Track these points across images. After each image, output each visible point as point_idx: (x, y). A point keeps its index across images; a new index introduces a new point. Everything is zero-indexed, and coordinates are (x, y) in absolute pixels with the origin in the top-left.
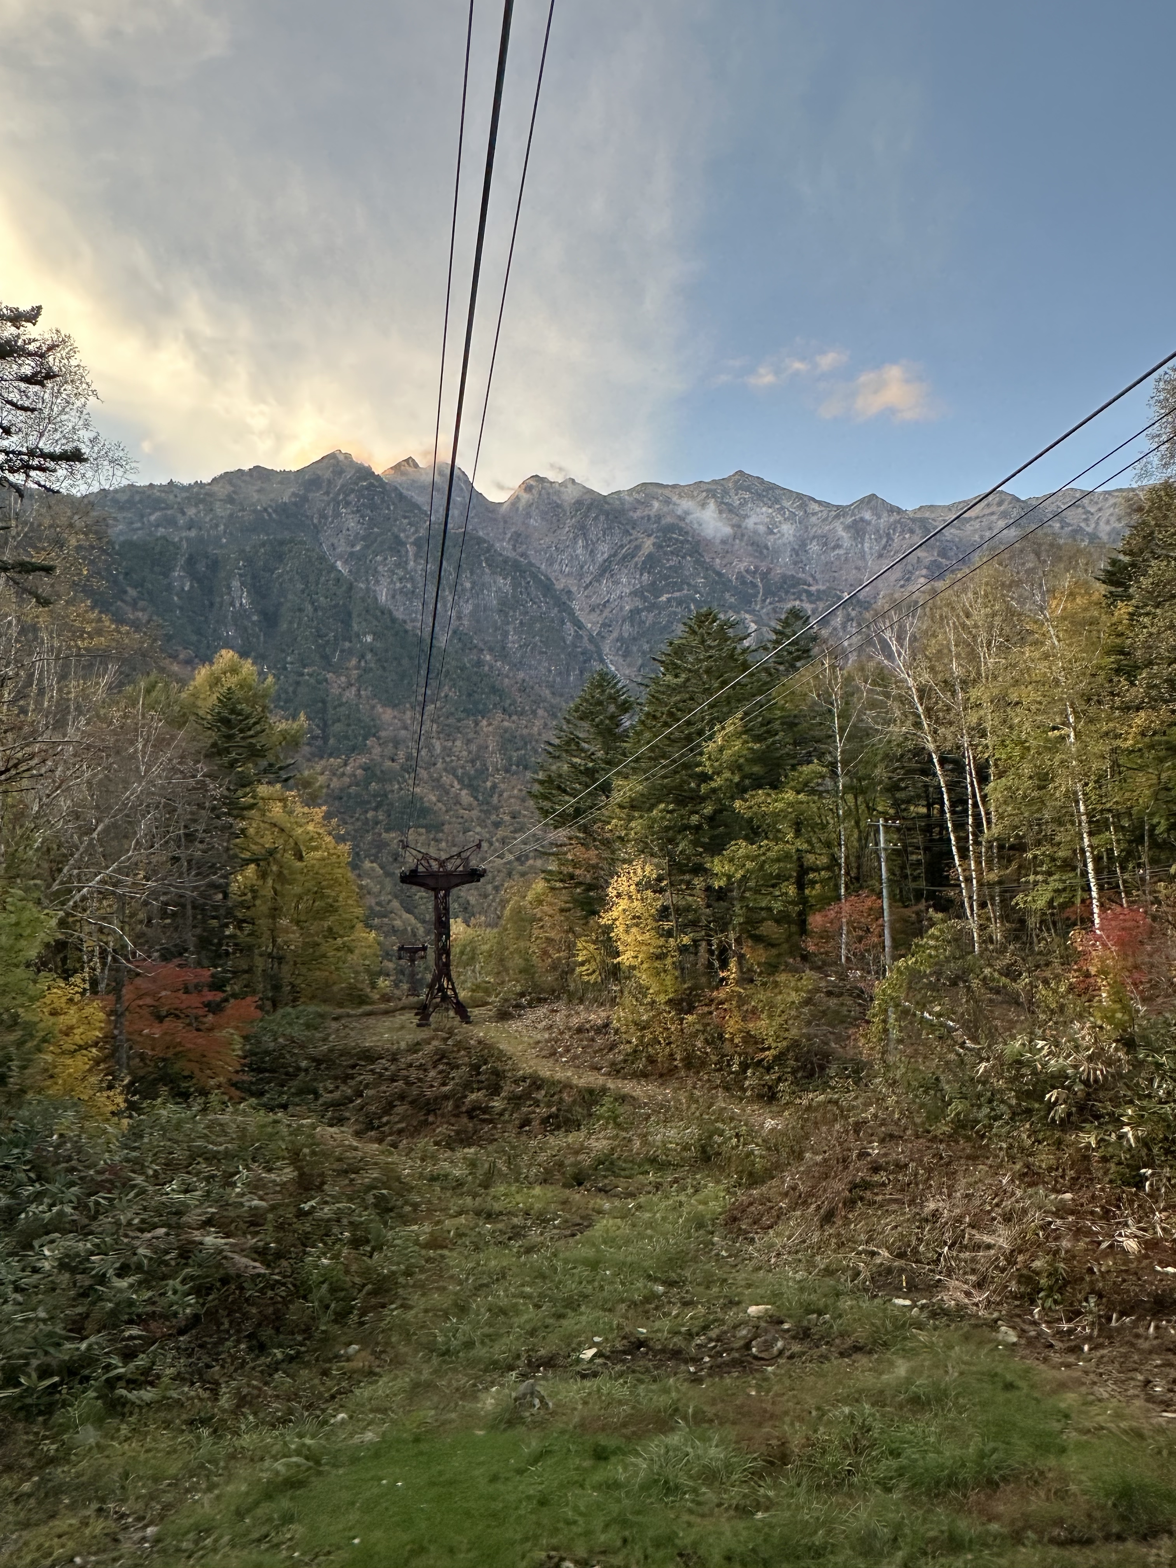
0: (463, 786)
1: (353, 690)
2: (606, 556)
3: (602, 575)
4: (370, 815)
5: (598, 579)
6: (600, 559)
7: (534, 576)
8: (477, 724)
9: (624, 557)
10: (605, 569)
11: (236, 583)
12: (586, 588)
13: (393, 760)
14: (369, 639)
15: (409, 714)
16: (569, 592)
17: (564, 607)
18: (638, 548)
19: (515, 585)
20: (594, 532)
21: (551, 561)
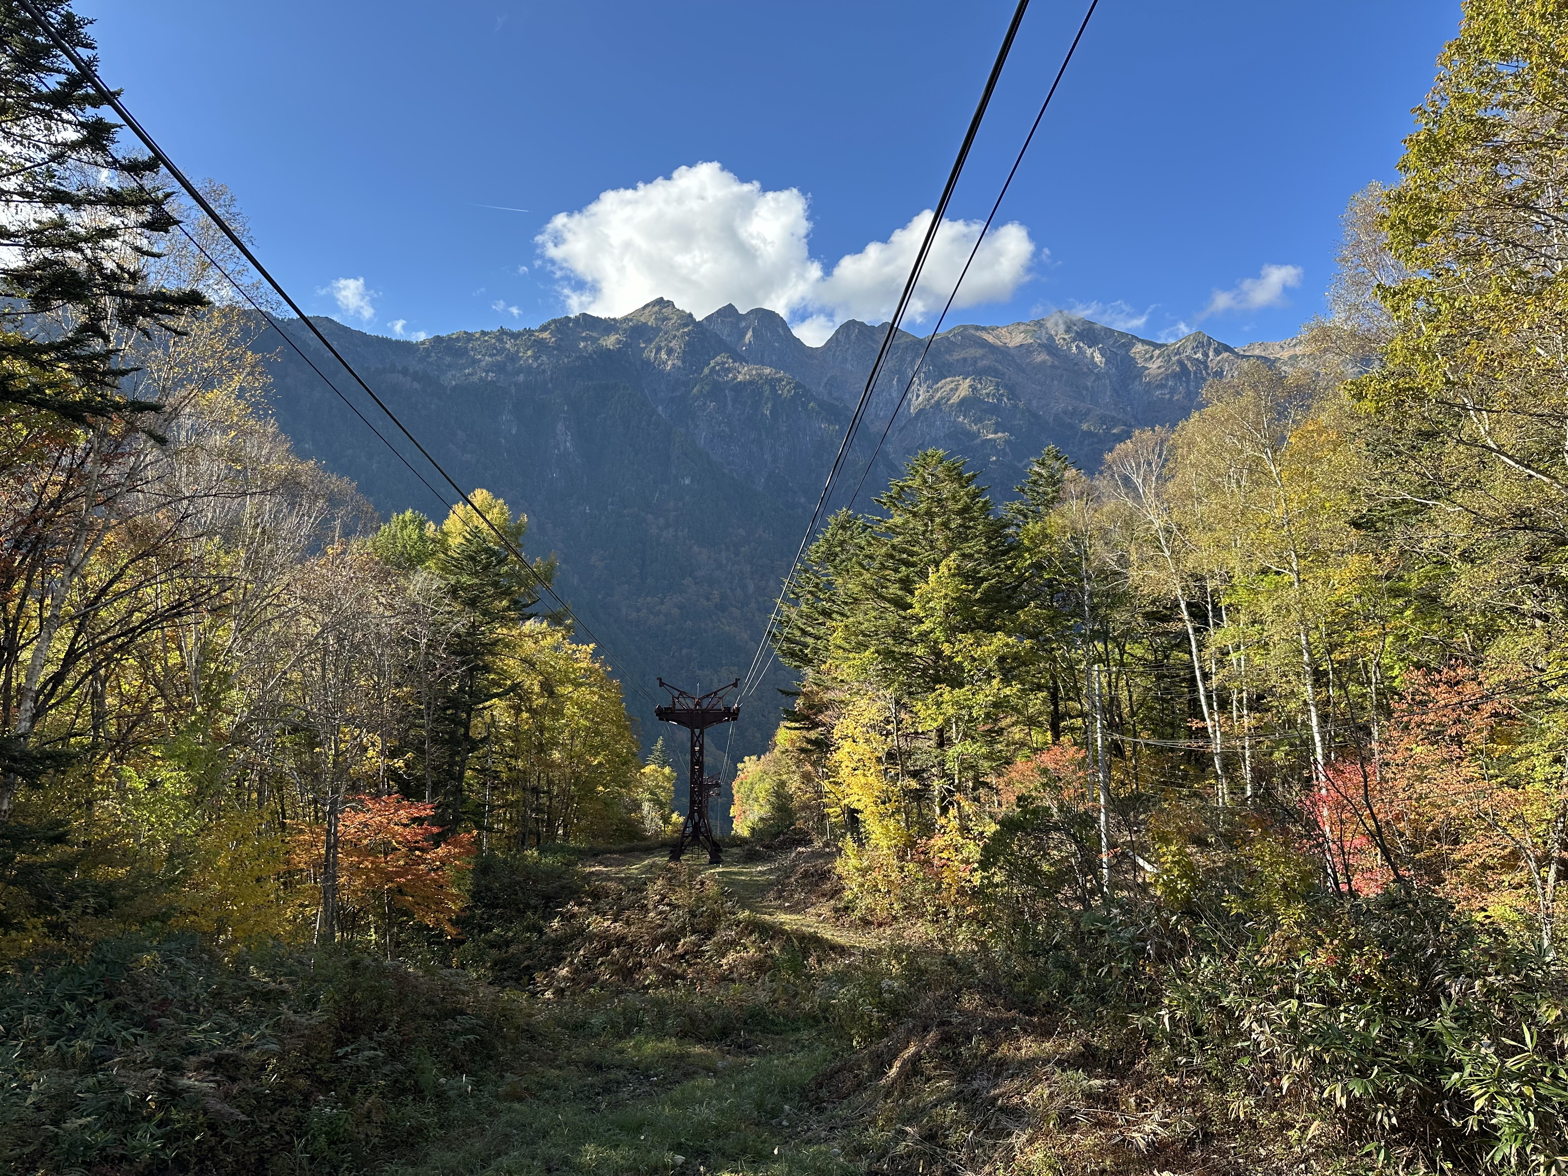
1: (671, 530)
2: (921, 399)
3: (916, 418)
4: (684, 651)
6: (915, 402)
9: (940, 400)
10: (920, 412)
11: (560, 427)
13: (708, 599)
14: (687, 482)
15: (724, 554)
20: (909, 376)
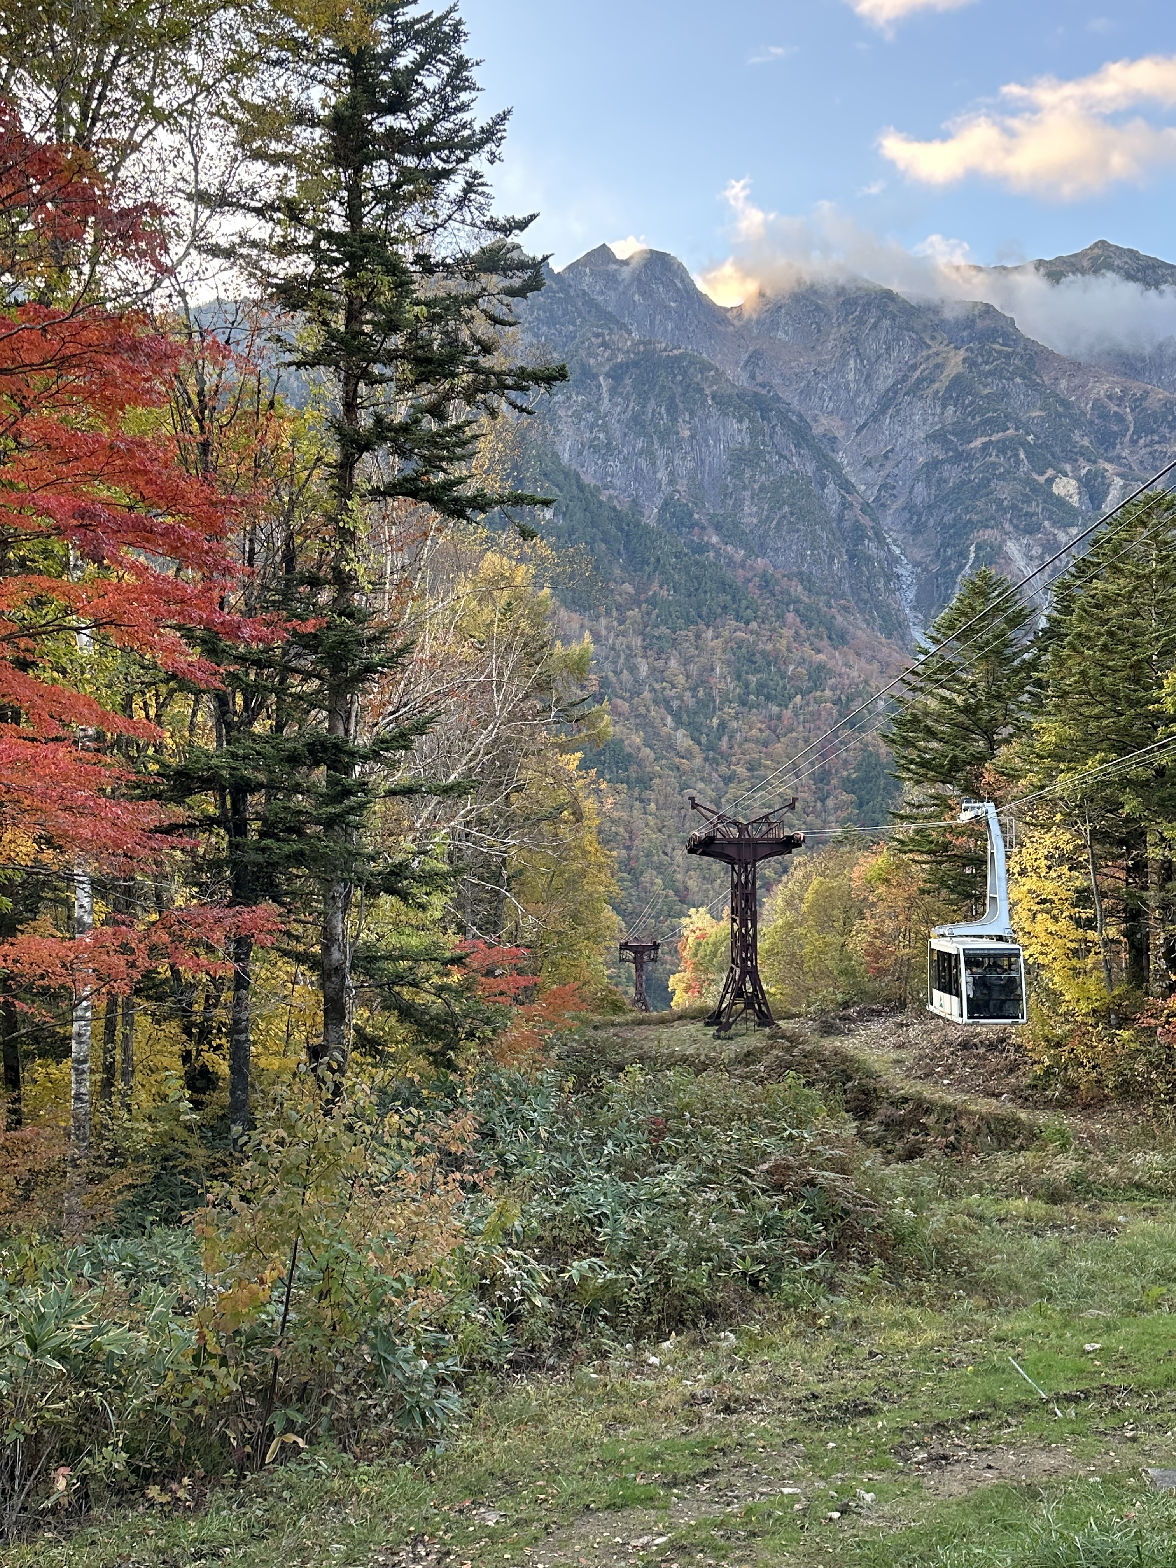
0: (679, 723)
2: (890, 382)
3: (883, 412)
5: (875, 417)
6: (881, 385)
7: (783, 417)
8: (698, 637)
9: (920, 381)
10: (887, 401)
12: (858, 432)
16: (833, 440)
17: (826, 463)
18: (939, 367)
19: (754, 433)
20: (871, 347)
21: (806, 393)
